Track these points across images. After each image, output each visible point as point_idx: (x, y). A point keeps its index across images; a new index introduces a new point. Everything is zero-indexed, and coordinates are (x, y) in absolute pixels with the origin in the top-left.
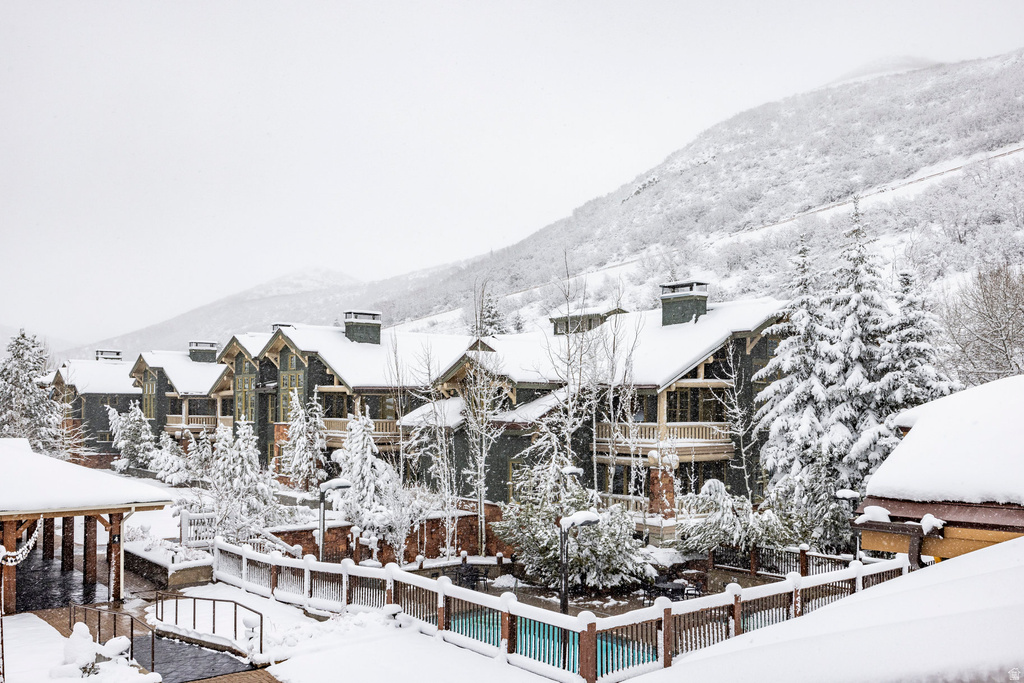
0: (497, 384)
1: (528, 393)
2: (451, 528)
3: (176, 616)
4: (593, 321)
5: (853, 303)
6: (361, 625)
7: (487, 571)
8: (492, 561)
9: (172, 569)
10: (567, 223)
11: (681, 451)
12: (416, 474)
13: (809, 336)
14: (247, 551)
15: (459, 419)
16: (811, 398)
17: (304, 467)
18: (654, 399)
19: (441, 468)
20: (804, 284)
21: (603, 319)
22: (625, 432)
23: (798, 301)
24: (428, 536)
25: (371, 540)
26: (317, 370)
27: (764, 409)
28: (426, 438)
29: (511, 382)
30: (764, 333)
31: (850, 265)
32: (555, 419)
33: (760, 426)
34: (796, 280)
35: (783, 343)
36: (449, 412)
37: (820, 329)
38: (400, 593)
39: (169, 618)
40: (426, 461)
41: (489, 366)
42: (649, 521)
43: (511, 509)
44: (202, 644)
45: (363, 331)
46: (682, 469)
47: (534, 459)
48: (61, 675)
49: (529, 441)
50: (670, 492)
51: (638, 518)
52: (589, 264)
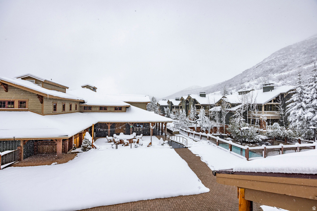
0: (228, 104)
1: (233, 105)
2: (218, 129)
3: (174, 138)
4: (247, 92)
5: (314, 86)
6: (203, 143)
7: (225, 136)
8: (226, 135)
9: (173, 131)
10: (241, 74)
11: (267, 117)
12: (212, 119)
13: (301, 93)
14: (184, 130)
15: (220, 110)
16: (302, 106)
17: (193, 117)
18: (261, 106)
19: (217, 118)
20: (300, 82)
21: (249, 92)
22: (255, 113)
23: (298, 86)
24: (214, 130)
25: (204, 130)
26: (195, 101)
27: (289, 109)
28: (214, 113)
29: (230, 103)
30: (289, 93)
31: (313, 78)
32: (239, 110)
33: (288, 112)
34: (297, 82)
35: (294, 95)
36: (218, 109)
37: (304, 92)
38: (210, 138)
39: (173, 139)
40: (214, 117)
41: (226, 101)
42: (260, 130)
43: (230, 126)
44: (178, 143)
45: (203, 95)
46: (268, 120)
47: (235, 117)
48: (159, 145)
49: (234, 114)
50: (265, 125)
51: (257, 129)
52: (246, 82)
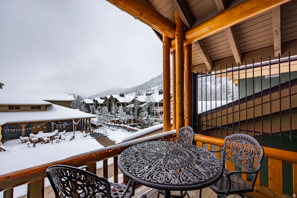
0: (138, 102)
1: (142, 103)
2: (132, 120)
4: (150, 94)
6: (118, 131)
7: (137, 125)
8: (137, 124)
9: (97, 125)
10: (149, 81)
11: (160, 110)
12: (128, 113)
14: (106, 123)
15: (133, 106)
17: (114, 113)
18: (157, 104)
19: (131, 113)
21: (152, 94)
22: (154, 108)
24: (129, 121)
25: (122, 122)
26: (116, 100)
28: (129, 109)
29: (140, 102)
32: (145, 106)
36: (132, 106)
38: (124, 127)
39: (96, 131)
40: (129, 112)
41: (137, 100)
42: (157, 119)
43: (140, 118)
45: (122, 95)
46: (160, 113)
47: (142, 111)
48: (82, 137)
49: (142, 109)
50: (159, 115)
51: (155, 119)
52: (152, 87)
